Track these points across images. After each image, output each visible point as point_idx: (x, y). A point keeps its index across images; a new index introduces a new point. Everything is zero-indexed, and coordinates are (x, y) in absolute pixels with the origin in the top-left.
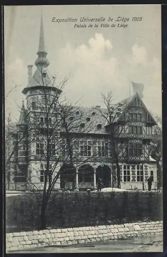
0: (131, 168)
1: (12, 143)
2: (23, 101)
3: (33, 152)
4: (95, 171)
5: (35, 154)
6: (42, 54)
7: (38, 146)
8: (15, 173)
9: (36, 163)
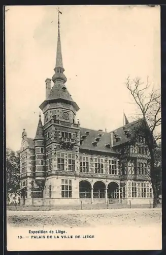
0: (137, 185)
1: (28, 157)
2: (40, 116)
3: (55, 166)
4: (107, 188)
5: (56, 168)
6: (59, 70)
7: (59, 160)
8: (33, 189)
9: (57, 178)
